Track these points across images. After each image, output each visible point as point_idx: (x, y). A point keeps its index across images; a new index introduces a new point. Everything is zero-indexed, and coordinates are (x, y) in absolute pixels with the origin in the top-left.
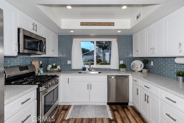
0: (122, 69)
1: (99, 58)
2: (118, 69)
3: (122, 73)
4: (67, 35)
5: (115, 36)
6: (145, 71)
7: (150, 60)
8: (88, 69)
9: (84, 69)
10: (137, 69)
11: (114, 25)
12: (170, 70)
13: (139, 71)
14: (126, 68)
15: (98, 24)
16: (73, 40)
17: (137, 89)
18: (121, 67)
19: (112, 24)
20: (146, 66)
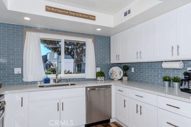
0: (100, 78)
1: (52, 67)
2: (95, 78)
3: (100, 83)
4: (14, 25)
5: (90, 35)
6: (125, 78)
7: (131, 66)
8: (54, 80)
9: (47, 81)
10: (116, 78)
11: (95, 20)
12: (154, 76)
13: (118, 80)
14: (104, 77)
15: (74, 14)
16: (26, 34)
17: (124, 100)
18: (99, 76)
19: (93, 18)
20: (126, 73)
